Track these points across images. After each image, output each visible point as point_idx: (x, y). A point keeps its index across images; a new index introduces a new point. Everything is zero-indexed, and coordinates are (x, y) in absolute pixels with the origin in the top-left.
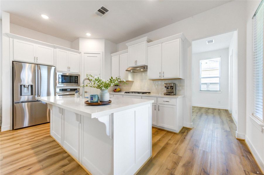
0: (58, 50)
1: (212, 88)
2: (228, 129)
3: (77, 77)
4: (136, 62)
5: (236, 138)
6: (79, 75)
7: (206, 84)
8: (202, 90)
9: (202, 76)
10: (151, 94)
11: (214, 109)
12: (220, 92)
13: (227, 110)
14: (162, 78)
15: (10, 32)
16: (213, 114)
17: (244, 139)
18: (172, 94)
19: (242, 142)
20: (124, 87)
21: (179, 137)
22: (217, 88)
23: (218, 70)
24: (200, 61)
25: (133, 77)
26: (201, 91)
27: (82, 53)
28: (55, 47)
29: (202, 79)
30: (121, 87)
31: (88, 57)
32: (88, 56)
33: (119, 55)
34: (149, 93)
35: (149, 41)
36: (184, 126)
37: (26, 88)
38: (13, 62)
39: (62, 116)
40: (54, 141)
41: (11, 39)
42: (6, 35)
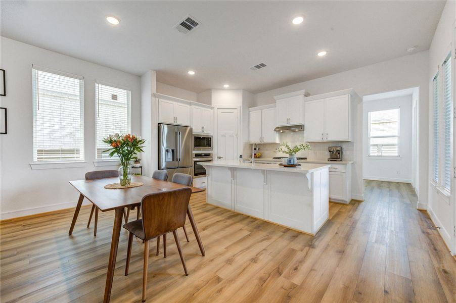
0: (193, 106)
1: (386, 152)
2: (408, 202)
3: (210, 138)
4: (288, 120)
5: (417, 208)
6: (212, 136)
7: (376, 145)
8: (371, 155)
9: (371, 136)
10: (308, 160)
11: (389, 182)
12: (399, 158)
13: (410, 184)
14: (325, 140)
15: (157, 92)
16: (389, 188)
17: (425, 209)
18: (339, 160)
19: (423, 212)
20: (267, 152)
21: (349, 207)
22: (395, 152)
23: (397, 123)
24: (369, 113)
25: (281, 139)
26: (369, 156)
27: (216, 108)
28: (190, 104)
29: (371, 139)
30: (262, 152)
31: (223, 114)
32: (222, 112)
33: (260, 111)
34: (306, 158)
35: (307, 95)
36: (353, 198)
37: (169, 153)
38: (159, 124)
39: (233, 181)
40: (217, 207)
41: (157, 99)
42: (154, 95)
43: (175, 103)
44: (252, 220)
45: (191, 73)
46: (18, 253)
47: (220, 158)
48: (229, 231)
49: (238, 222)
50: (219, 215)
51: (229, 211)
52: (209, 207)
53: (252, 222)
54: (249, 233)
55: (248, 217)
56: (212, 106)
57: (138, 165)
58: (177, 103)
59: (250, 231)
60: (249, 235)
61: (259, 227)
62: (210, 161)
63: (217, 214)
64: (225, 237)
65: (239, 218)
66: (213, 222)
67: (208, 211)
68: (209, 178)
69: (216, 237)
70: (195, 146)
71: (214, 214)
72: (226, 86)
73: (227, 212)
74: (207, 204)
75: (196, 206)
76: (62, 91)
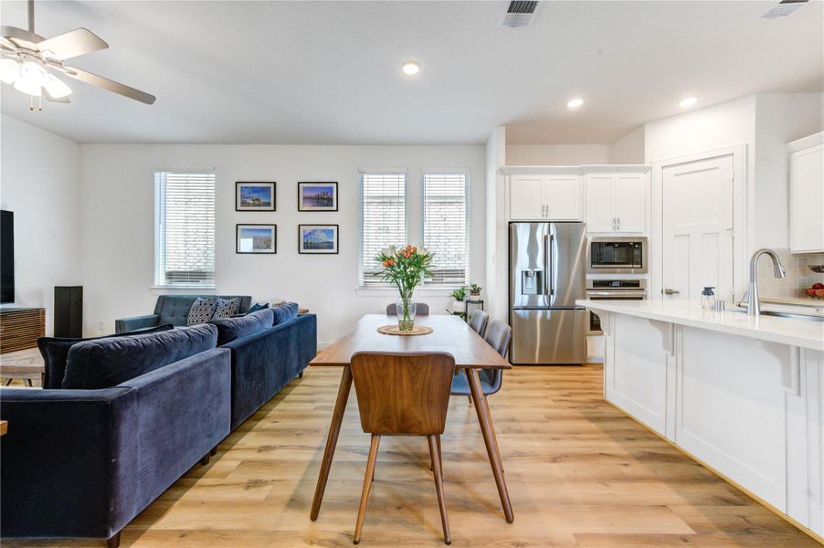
0: (589, 176)
3: (640, 244)
6: (645, 239)
15: (507, 164)
27: (657, 168)
28: (582, 172)
31: (677, 177)
32: (676, 175)
37: (529, 279)
38: (510, 223)
39: (672, 360)
40: (628, 418)
41: (507, 177)
42: (501, 171)
43: (544, 177)
44: (730, 496)
45: (575, 103)
46: (318, 393)
47: (670, 293)
48: (621, 492)
49: (667, 481)
50: (617, 440)
51: (660, 439)
52: (605, 411)
53: (727, 502)
54: (688, 531)
55: (716, 479)
56: (647, 164)
57: (475, 298)
58: (549, 177)
59: (693, 526)
60: (685, 539)
61: (748, 531)
62: (641, 299)
63: (613, 435)
64: (597, 506)
65: (680, 469)
66: (591, 451)
67: (593, 419)
68: (610, 339)
69: (572, 491)
70: (593, 263)
71: (606, 432)
72: (688, 102)
73: (649, 439)
74: (604, 402)
75: (573, 398)
76: (388, 193)
